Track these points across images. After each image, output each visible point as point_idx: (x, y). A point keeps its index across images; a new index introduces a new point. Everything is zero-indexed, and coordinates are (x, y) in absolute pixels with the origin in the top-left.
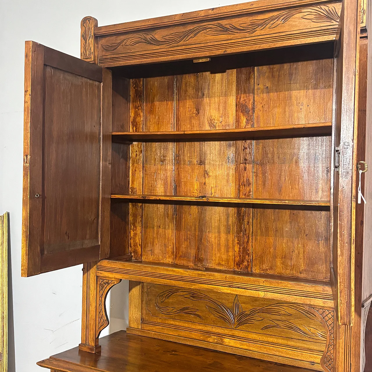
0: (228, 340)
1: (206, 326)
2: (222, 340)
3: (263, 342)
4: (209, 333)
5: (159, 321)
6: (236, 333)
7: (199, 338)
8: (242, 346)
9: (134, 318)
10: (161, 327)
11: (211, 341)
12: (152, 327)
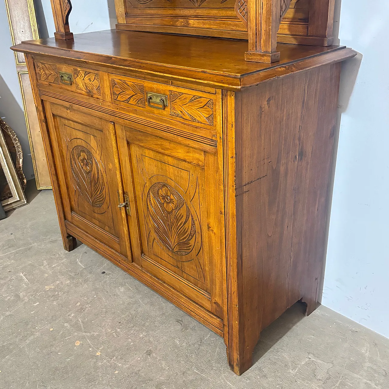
0: (192, 21)
1: (175, 10)
2: (188, 22)
3: (222, 18)
4: (177, 17)
5: (139, 12)
6: (199, 12)
7: (169, 24)
8: (204, 26)
9: (120, 13)
10: (140, 18)
11: (179, 25)
12: (133, 20)
